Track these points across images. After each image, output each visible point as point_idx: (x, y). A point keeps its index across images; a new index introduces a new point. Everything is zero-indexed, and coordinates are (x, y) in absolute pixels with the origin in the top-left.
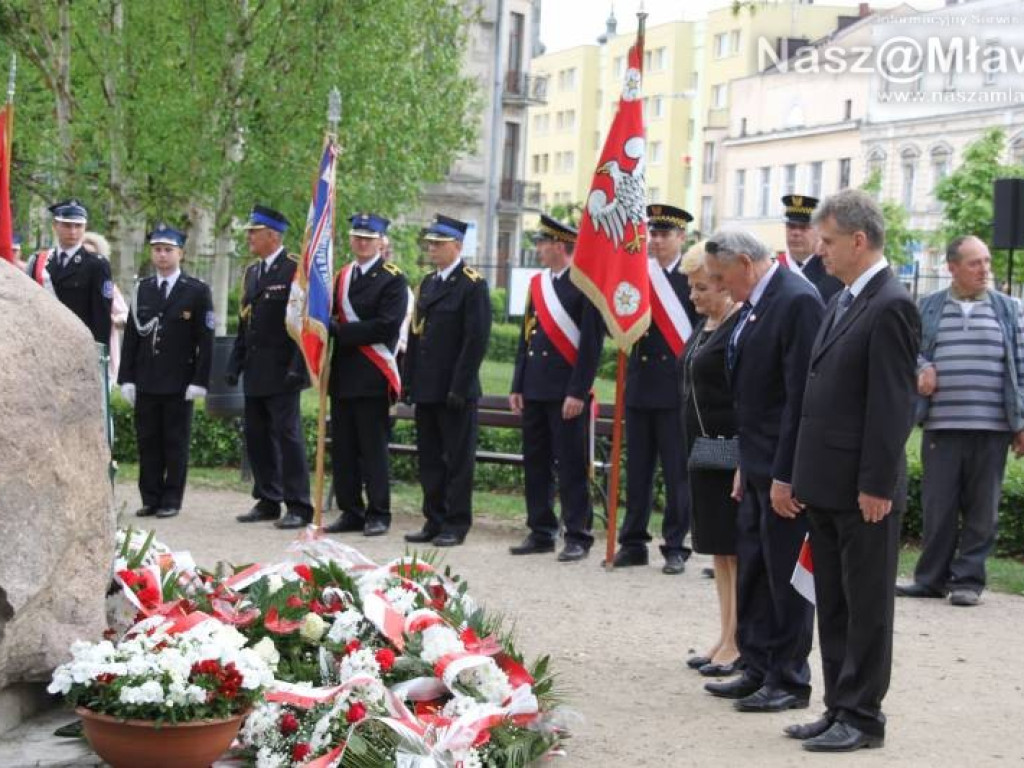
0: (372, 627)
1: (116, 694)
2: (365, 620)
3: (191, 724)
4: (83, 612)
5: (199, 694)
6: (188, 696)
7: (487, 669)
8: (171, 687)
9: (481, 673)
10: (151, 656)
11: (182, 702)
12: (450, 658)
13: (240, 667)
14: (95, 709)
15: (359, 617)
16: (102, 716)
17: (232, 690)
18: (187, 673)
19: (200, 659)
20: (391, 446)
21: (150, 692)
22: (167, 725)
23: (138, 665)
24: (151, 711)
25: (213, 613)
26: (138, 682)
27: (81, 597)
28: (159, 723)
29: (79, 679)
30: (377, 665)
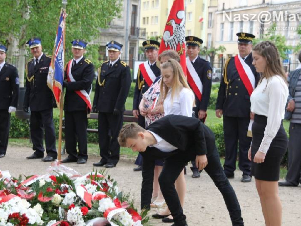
0: (80, 199)
2: (77, 196)
7: (124, 214)
9: (121, 215)
12: (111, 210)
13: (27, 216)
15: (75, 195)
17: (24, 224)
18: (7, 218)
19: (12, 213)
20: (88, 129)
25: (17, 194)
30: (81, 213)
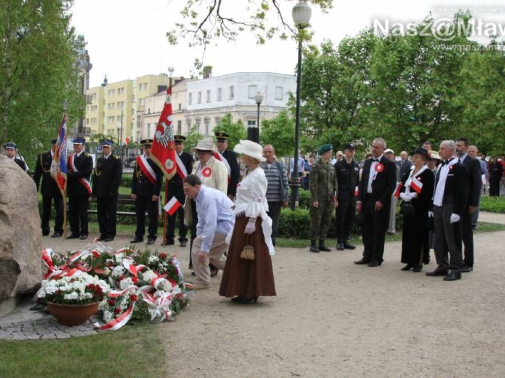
0: (127, 271)
1: (62, 297)
2: (125, 268)
3: (88, 305)
4: (36, 270)
5: (90, 295)
6: (86, 296)
7: (165, 282)
8: (80, 294)
9: (163, 284)
10: (70, 284)
11: (85, 298)
12: (154, 279)
13: (100, 286)
14: (55, 302)
15: (123, 268)
16: (57, 304)
17: (99, 293)
18: (85, 288)
19: (87, 284)
21: (74, 295)
22: (80, 306)
23: (67, 287)
24: (74, 301)
25: (78, 268)
26: (69, 293)
27: (35, 265)
28: (77, 305)
29: (48, 292)
30: (133, 283)
